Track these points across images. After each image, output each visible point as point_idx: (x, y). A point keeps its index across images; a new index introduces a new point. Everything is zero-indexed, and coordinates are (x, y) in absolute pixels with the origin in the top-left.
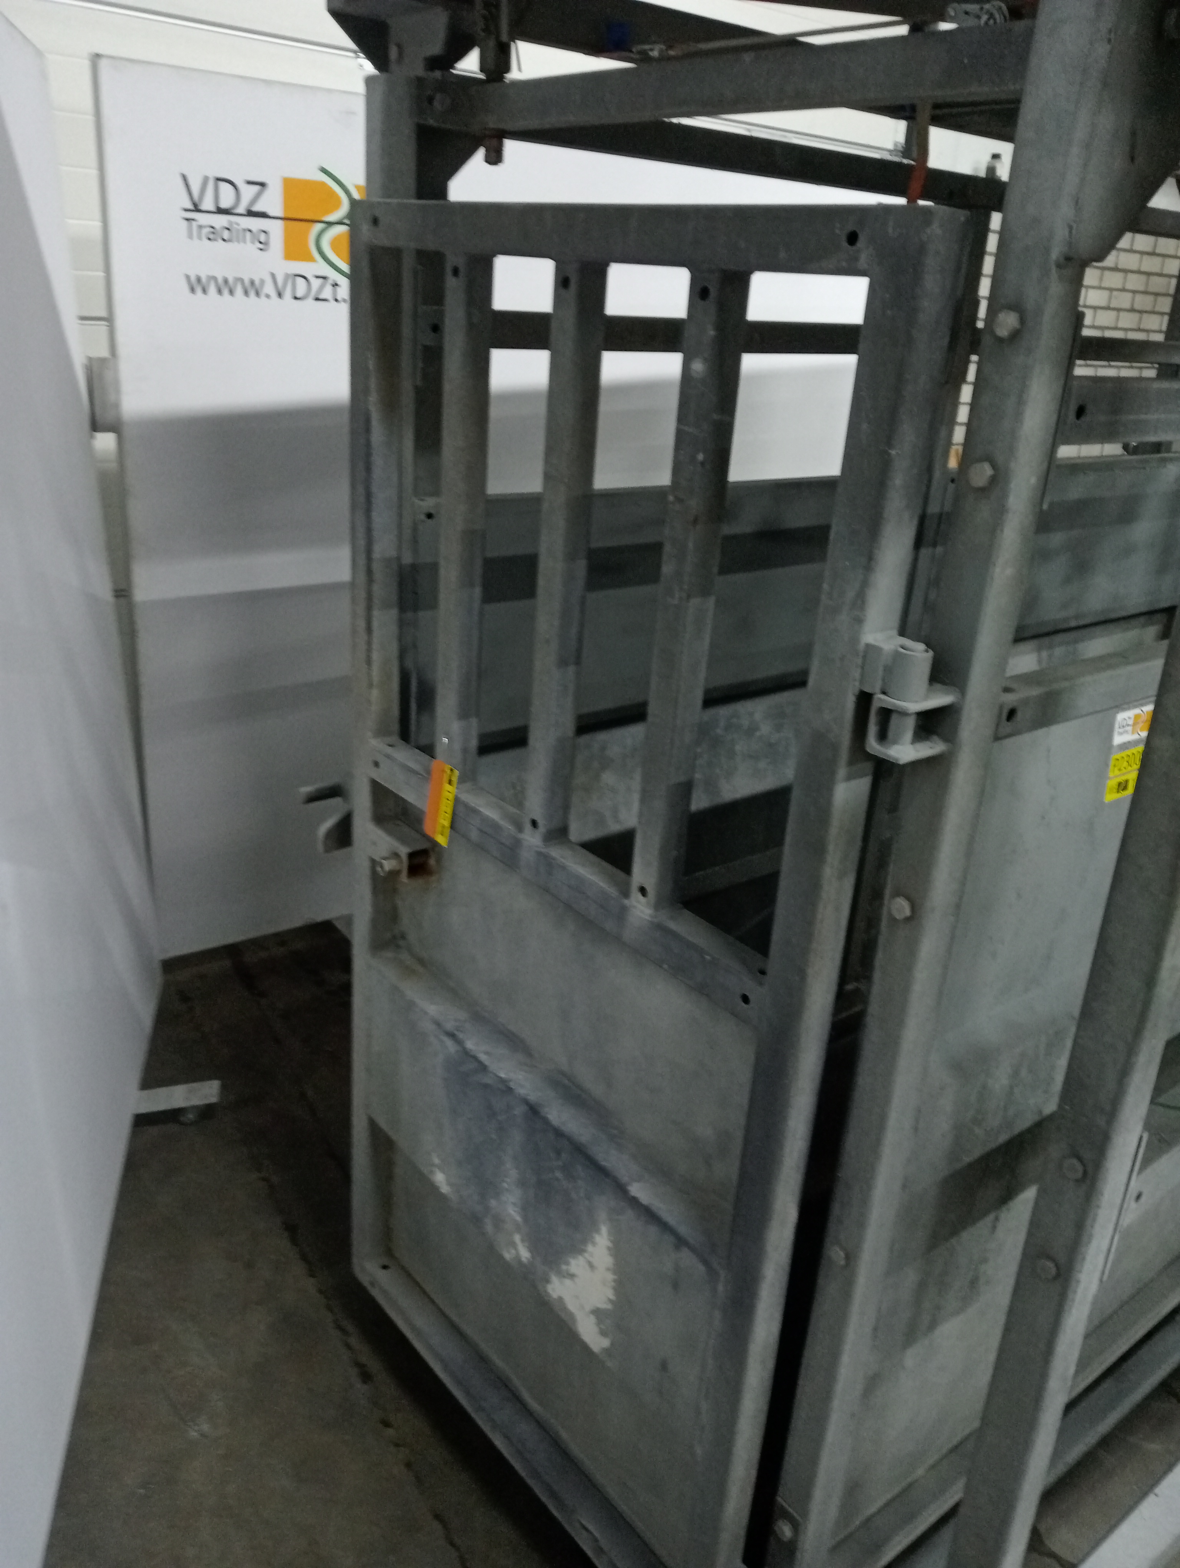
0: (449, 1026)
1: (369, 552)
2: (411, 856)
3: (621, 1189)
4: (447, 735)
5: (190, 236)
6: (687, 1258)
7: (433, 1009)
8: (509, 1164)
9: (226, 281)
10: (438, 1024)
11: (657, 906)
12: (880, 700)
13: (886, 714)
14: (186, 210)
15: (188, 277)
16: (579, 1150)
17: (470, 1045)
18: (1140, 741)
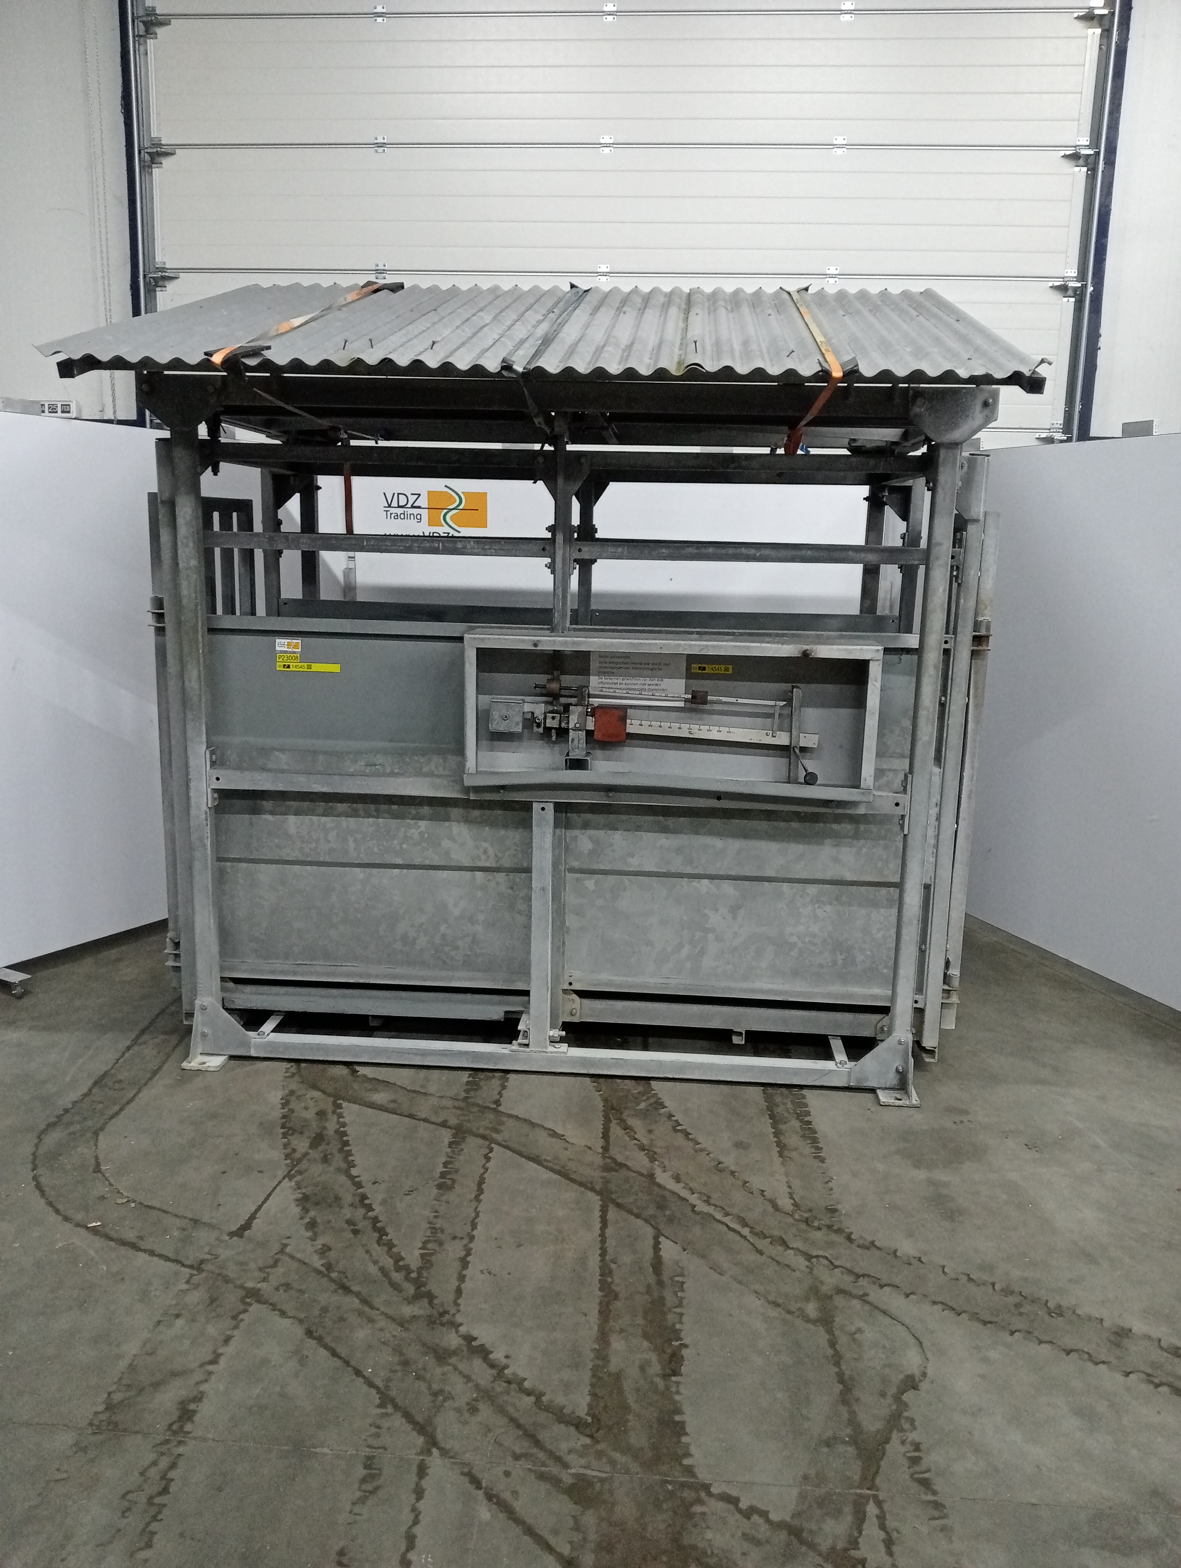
18: (295, 653)
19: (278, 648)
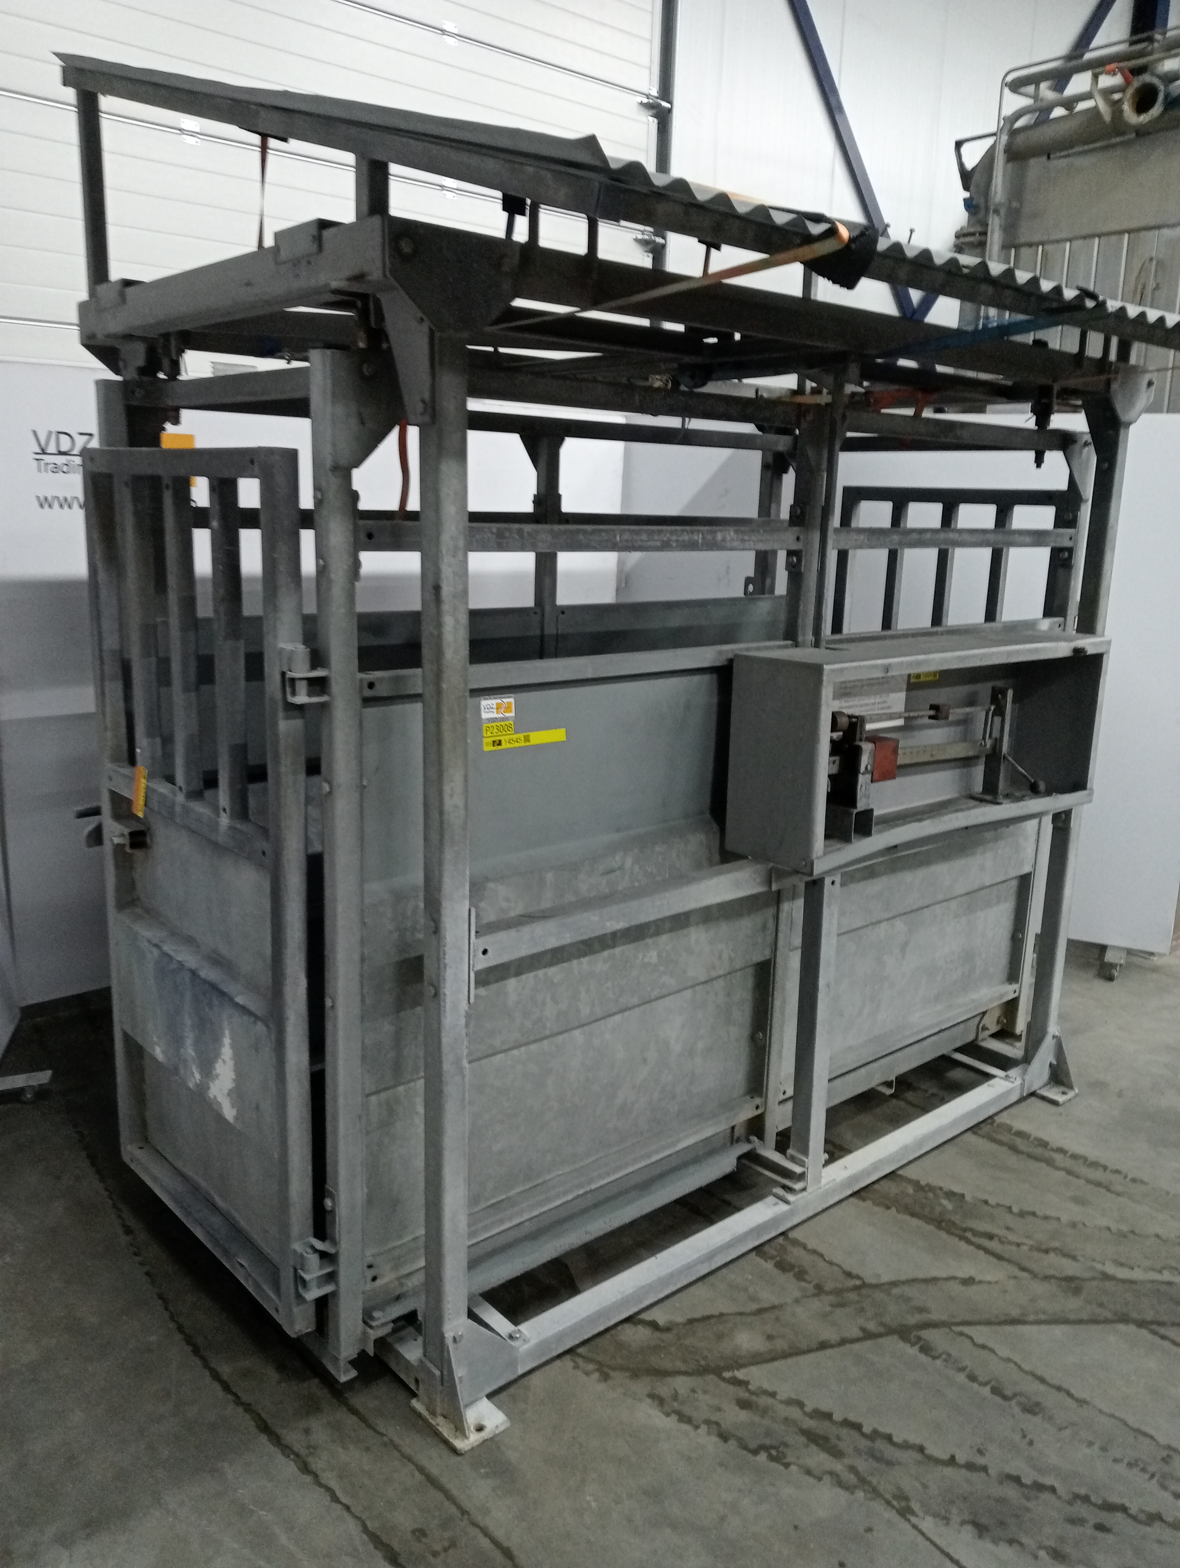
0: (155, 941)
1: (100, 644)
2: (132, 834)
3: (231, 1000)
4: (140, 748)
5: (39, 470)
6: (260, 1027)
7: (148, 934)
8: (186, 1017)
9: (66, 500)
10: (149, 941)
11: (232, 817)
12: (290, 675)
13: (293, 680)
14: (36, 453)
15: (38, 498)
16: (214, 987)
17: (166, 948)
18: (507, 719)
19: (484, 716)
